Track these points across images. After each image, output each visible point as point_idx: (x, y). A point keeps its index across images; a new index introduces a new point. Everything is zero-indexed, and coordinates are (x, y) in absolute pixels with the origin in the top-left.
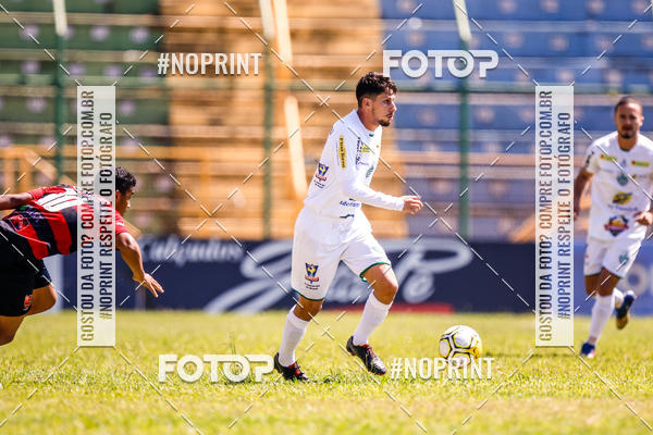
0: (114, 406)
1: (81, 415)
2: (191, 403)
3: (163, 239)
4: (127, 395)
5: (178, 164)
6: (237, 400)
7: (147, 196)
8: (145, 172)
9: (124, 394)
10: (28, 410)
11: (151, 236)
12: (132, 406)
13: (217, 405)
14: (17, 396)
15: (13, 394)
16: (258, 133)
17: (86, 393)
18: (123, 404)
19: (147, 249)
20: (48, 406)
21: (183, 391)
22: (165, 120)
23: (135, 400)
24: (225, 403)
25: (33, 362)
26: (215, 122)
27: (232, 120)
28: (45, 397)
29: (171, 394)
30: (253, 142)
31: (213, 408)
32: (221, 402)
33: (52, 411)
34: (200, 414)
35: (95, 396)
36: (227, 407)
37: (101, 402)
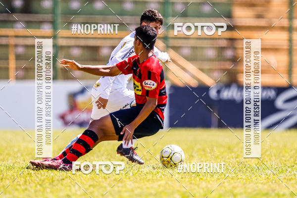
0: (198, 186)
1: (178, 191)
2: (244, 184)
3: (228, 86)
4: (206, 179)
5: (237, 41)
6: (272, 182)
7: (219, 61)
8: (218, 46)
9: (205, 178)
10: (147, 188)
11: (221, 84)
12: (209, 186)
13: (260, 186)
14: (140, 180)
15: (139, 178)
16: (285, 23)
17: (182, 178)
18: (204, 184)
19: (219, 92)
20: (159, 186)
21: (240, 177)
22: (229, 16)
23: (211, 182)
24: (264, 184)
25: (150, 159)
26: (259, 16)
27: (270, 15)
28: (157, 180)
29: (232, 179)
30: (282, 28)
31: (258, 187)
32: (262, 183)
33: (161, 189)
34: (249, 191)
35: (187, 180)
36: (266, 187)
37: (191, 183)
